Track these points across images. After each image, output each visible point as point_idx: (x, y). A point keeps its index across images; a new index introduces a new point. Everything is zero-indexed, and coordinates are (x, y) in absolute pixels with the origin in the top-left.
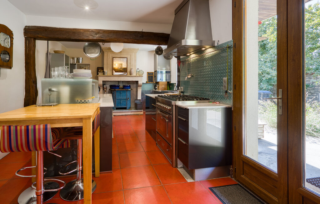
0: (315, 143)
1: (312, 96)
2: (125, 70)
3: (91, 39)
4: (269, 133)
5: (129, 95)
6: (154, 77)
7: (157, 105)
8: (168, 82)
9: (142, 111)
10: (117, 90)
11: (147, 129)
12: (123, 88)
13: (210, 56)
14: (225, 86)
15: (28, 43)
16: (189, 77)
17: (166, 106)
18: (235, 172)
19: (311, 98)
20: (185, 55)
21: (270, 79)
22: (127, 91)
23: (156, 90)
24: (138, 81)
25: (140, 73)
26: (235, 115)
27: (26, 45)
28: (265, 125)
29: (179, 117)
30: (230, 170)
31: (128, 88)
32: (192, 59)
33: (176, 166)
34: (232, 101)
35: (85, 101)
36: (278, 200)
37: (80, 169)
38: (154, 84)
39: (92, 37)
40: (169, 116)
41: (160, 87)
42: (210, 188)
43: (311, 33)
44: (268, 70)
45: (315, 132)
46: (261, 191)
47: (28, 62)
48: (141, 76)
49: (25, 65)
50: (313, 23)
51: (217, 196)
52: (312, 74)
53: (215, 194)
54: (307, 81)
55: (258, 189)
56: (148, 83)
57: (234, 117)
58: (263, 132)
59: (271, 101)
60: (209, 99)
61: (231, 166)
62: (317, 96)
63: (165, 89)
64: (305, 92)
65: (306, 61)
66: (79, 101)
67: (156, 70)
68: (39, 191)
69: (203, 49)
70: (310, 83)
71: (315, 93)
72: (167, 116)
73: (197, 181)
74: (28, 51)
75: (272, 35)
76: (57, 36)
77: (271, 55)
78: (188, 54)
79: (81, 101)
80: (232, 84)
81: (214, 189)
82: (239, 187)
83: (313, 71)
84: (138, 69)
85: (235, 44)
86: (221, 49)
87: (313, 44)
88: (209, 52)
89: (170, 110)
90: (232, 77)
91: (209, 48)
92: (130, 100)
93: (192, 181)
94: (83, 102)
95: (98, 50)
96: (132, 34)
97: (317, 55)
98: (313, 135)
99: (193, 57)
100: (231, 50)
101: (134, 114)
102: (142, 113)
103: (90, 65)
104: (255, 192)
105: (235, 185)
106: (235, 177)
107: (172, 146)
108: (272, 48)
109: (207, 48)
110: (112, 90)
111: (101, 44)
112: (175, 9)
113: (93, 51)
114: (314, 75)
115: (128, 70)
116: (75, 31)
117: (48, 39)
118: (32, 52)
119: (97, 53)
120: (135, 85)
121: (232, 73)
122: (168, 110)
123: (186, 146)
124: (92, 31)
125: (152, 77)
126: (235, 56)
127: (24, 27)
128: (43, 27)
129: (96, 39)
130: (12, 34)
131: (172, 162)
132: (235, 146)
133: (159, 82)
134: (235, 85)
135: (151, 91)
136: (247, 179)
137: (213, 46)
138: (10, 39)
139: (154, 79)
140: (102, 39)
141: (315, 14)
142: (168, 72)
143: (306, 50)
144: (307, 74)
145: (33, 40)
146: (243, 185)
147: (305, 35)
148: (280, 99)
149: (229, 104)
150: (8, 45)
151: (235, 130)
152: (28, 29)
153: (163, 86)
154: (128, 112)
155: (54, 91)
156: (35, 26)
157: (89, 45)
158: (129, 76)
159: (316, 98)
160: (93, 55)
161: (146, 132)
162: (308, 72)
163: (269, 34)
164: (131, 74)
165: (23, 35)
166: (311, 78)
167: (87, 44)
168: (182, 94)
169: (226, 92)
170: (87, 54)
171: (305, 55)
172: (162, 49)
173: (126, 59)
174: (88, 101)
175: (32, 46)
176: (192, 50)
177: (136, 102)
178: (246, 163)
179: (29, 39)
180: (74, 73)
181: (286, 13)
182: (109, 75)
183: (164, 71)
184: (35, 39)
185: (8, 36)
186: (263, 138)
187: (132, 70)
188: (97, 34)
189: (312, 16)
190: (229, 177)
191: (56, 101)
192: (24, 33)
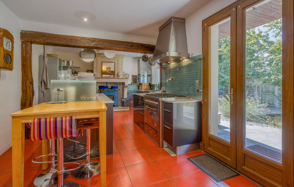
0: (252, 125)
1: (250, 94)
2: (113, 73)
3: (88, 46)
4: (223, 120)
5: (116, 94)
6: (138, 79)
7: (146, 101)
8: (149, 84)
9: (128, 108)
10: (105, 90)
11: (134, 122)
12: (111, 89)
13: (186, 64)
14: (197, 87)
15: (25, 47)
16: (170, 80)
17: (154, 102)
18: (204, 146)
19: (250, 95)
20: (167, 63)
21: (224, 82)
22: (115, 91)
23: (140, 90)
24: (124, 83)
25: (126, 76)
26: (203, 106)
27: (23, 48)
28: (221, 114)
29: (165, 110)
30: (200, 145)
31: (116, 88)
32: (172, 66)
33: (163, 147)
34: (202, 97)
35: (90, 99)
36: (231, 159)
37: (89, 154)
38: (138, 85)
39: (88, 45)
40: (156, 109)
41: (143, 87)
42: (188, 159)
43: (250, 49)
44: (223, 75)
45: (252, 118)
46: (220, 156)
47: (24, 64)
48: (127, 78)
49: (22, 67)
50: (251, 42)
51: (193, 163)
52: (250, 78)
53: (191, 161)
54: (247, 83)
55: (219, 155)
56: (133, 84)
57: (203, 109)
58: (220, 119)
59: (225, 98)
60: (185, 96)
61: (201, 143)
62: (253, 94)
63: (147, 89)
64: (246, 91)
65: (247, 69)
66: (85, 99)
67: (139, 74)
68: (61, 171)
69: (181, 59)
70: (249, 85)
71: (252, 92)
72: (155, 109)
73: (179, 155)
74: (24, 54)
75: (225, 49)
76: (55, 42)
77: (225, 64)
78: (169, 62)
79: (86, 99)
80: (202, 85)
81: (190, 159)
82: (206, 156)
83: (250, 76)
84: (124, 72)
85: (204, 57)
86: (194, 60)
87: (251, 57)
88: (185, 62)
89: (157, 105)
90: (202, 80)
91: (185, 59)
92: (117, 98)
93: (175, 155)
94: (88, 100)
95: (92, 55)
96: (123, 44)
97: (253, 65)
98: (250, 120)
99: (173, 65)
100: (201, 61)
101: (121, 111)
102: (128, 109)
103: (80, 67)
104: (217, 157)
105: (205, 154)
106: (204, 150)
107: (159, 132)
108: (225, 59)
109: (184, 58)
110: (101, 90)
111: (95, 50)
112: (159, 27)
113: (88, 56)
114: (251, 79)
115: (116, 73)
116: (72, 38)
117: (45, 44)
118: (28, 56)
119: (92, 58)
120: (121, 86)
121: (202, 78)
122: (156, 105)
123: (171, 131)
124: (89, 39)
125: (136, 79)
126: (204, 66)
127: (20, 31)
128: (40, 33)
129: (92, 47)
130: (13, 38)
131: (159, 144)
132: (204, 128)
133: (142, 84)
134: (204, 86)
135: (136, 91)
136: (212, 150)
137: (188, 58)
138: (11, 43)
139: (138, 81)
140: (97, 46)
141: (252, 36)
142: (150, 76)
143: (246, 61)
144: (247, 78)
145: (30, 44)
146: (209, 154)
147: (246, 50)
148: (232, 94)
149: (200, 99)
150: (10, 49)
151: (204, 117)
152: (25, 33)
153: (145, 87)
154: (116, 109)
155: (62, 91)
156: (32, 31)
157: (85, 51)
158: (117, 79)
159: (253, 95)
160: (88, 60)
161: (134, 125)
162: (248, 77)
163: (223, 48)
164: (118, 76)
165: (20, 39)
166: (249, 81)
167: (83, 49)
168: (164, 93)
169: (198, 91)
170: (83, 59)
171: (246, 65)
172: (147, 57)
173: (114, 63)
174: (93, 99)
175: (29, 49)
176: (172, 59)
177: (123, 100)
178: (211, 139)
179: (26, 42)
180: (79, 75)
181: (235, 40)
182: (98, 77)
183: (146, 75)
184: (31, 43)
185: (10, 40)
186: (220, 123)
187: (120, 73)
188: (93, 42)
189: (250, 38)
190: (200, 150)
191: (63, 99)
192: (20, 37)
